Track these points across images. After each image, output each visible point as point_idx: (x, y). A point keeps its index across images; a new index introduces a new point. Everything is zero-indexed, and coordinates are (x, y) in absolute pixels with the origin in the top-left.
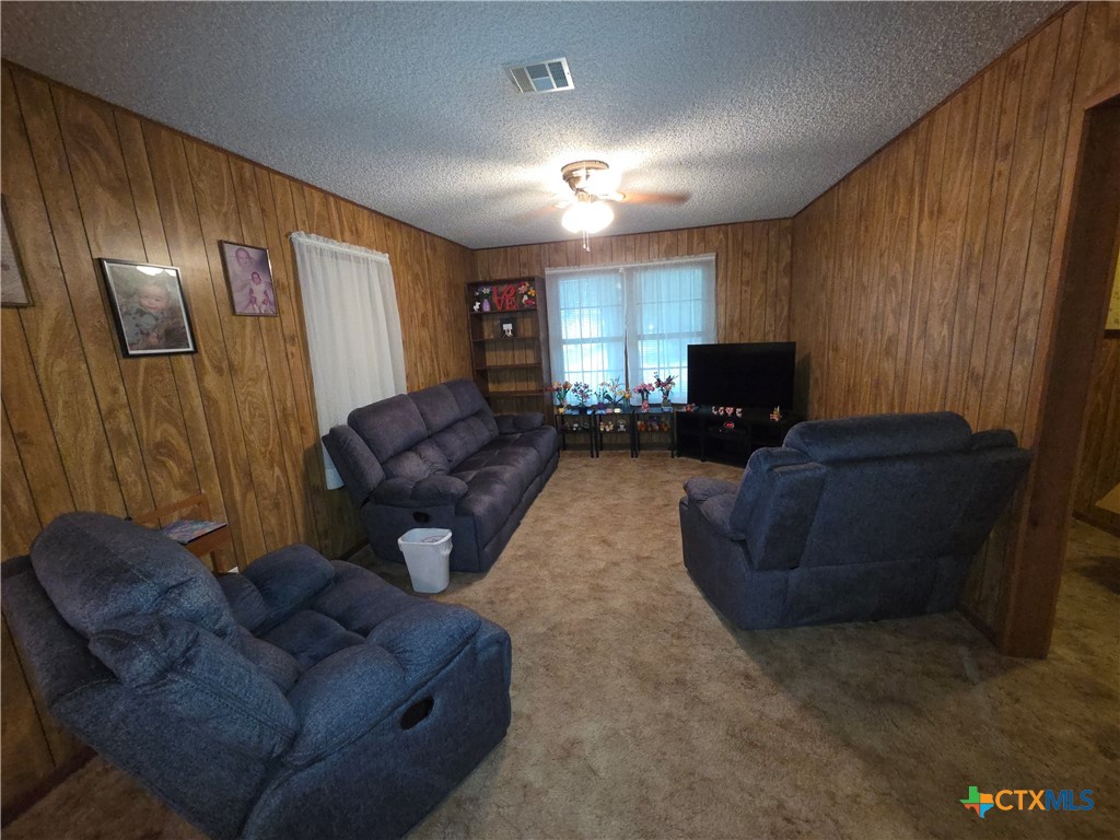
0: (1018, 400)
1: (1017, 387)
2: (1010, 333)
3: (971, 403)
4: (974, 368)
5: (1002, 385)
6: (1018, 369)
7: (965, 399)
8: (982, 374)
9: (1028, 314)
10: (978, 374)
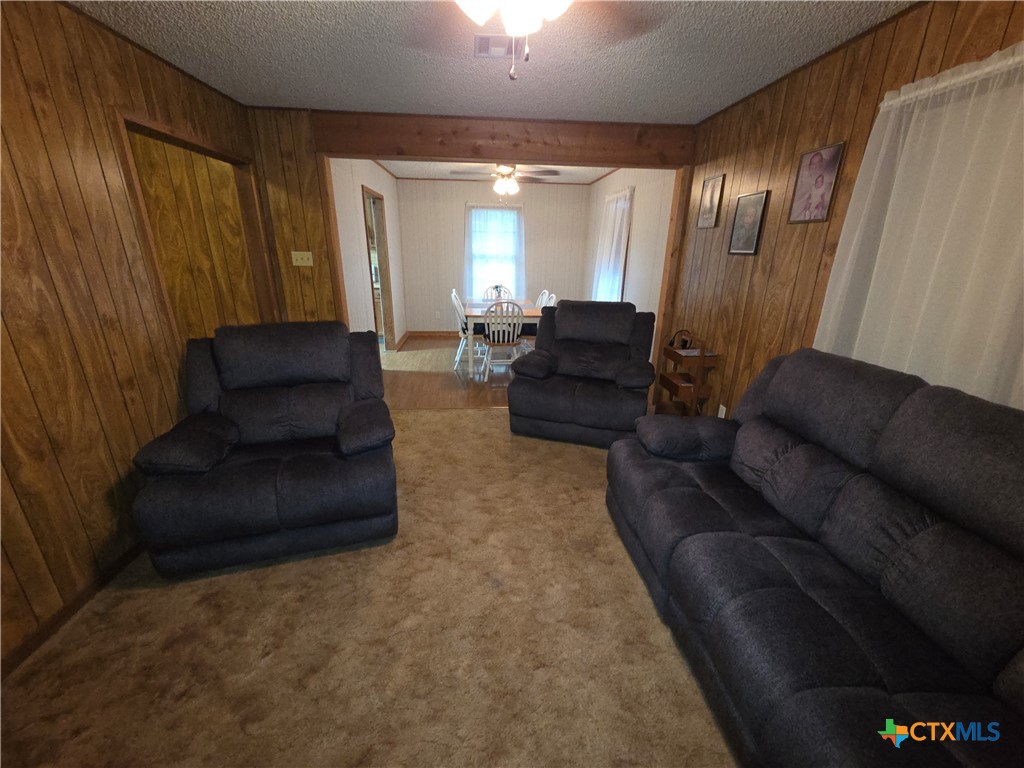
0: (154, 326)
1: (150, 317)
2: (126, 277)
3: (116, 349)
4: (104, 315)
5: (138, 319)
6: (146, 304)
7: (107, 347)
8: (115, 316)
9: (134, 261)
10: (111, 319)
